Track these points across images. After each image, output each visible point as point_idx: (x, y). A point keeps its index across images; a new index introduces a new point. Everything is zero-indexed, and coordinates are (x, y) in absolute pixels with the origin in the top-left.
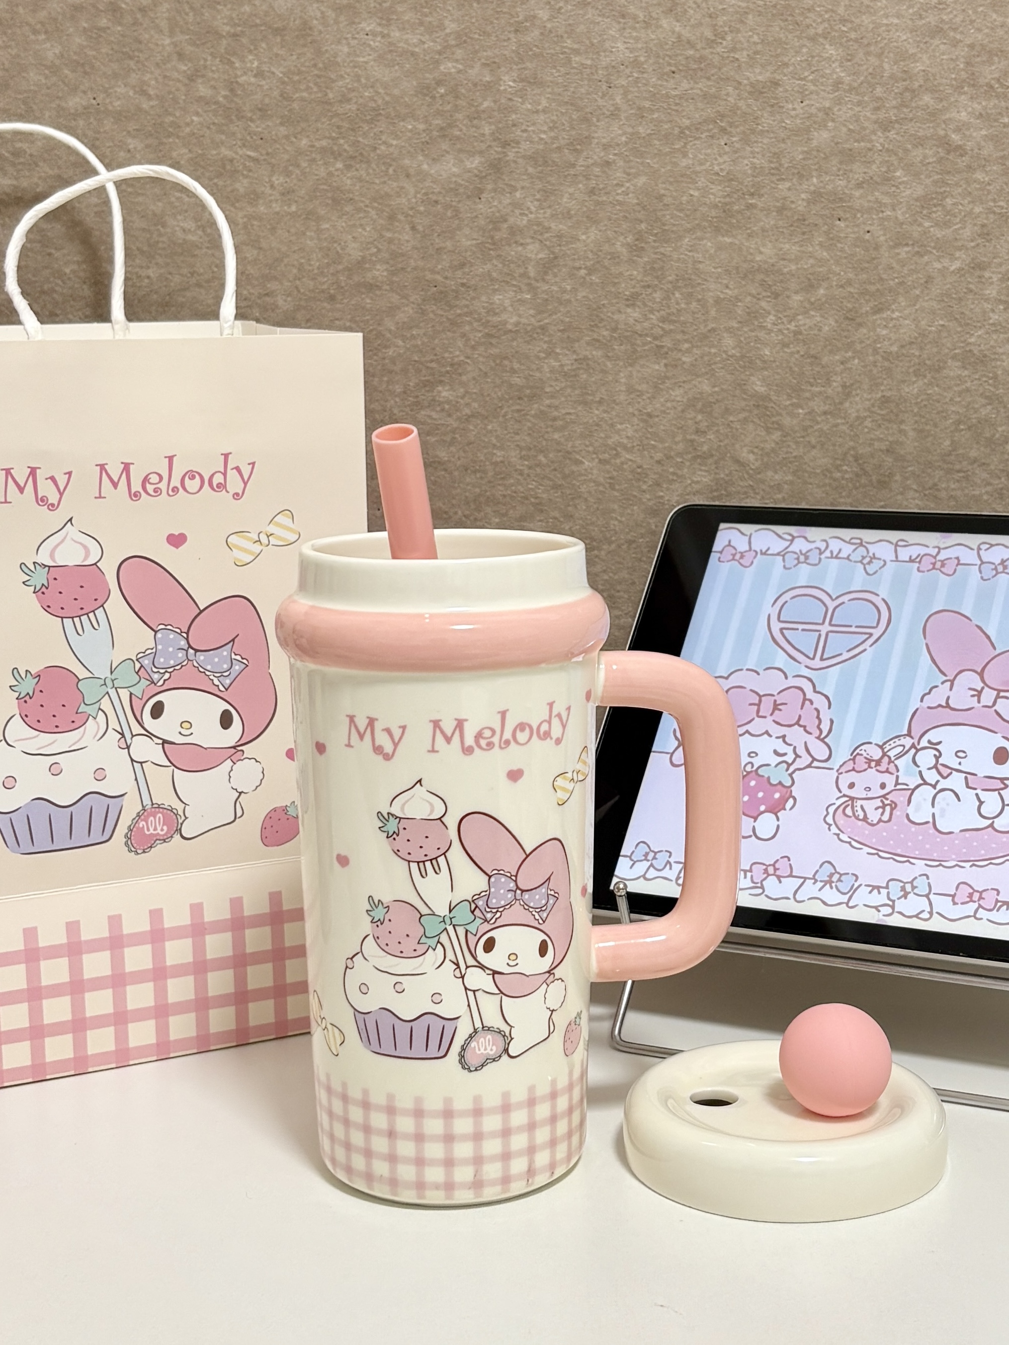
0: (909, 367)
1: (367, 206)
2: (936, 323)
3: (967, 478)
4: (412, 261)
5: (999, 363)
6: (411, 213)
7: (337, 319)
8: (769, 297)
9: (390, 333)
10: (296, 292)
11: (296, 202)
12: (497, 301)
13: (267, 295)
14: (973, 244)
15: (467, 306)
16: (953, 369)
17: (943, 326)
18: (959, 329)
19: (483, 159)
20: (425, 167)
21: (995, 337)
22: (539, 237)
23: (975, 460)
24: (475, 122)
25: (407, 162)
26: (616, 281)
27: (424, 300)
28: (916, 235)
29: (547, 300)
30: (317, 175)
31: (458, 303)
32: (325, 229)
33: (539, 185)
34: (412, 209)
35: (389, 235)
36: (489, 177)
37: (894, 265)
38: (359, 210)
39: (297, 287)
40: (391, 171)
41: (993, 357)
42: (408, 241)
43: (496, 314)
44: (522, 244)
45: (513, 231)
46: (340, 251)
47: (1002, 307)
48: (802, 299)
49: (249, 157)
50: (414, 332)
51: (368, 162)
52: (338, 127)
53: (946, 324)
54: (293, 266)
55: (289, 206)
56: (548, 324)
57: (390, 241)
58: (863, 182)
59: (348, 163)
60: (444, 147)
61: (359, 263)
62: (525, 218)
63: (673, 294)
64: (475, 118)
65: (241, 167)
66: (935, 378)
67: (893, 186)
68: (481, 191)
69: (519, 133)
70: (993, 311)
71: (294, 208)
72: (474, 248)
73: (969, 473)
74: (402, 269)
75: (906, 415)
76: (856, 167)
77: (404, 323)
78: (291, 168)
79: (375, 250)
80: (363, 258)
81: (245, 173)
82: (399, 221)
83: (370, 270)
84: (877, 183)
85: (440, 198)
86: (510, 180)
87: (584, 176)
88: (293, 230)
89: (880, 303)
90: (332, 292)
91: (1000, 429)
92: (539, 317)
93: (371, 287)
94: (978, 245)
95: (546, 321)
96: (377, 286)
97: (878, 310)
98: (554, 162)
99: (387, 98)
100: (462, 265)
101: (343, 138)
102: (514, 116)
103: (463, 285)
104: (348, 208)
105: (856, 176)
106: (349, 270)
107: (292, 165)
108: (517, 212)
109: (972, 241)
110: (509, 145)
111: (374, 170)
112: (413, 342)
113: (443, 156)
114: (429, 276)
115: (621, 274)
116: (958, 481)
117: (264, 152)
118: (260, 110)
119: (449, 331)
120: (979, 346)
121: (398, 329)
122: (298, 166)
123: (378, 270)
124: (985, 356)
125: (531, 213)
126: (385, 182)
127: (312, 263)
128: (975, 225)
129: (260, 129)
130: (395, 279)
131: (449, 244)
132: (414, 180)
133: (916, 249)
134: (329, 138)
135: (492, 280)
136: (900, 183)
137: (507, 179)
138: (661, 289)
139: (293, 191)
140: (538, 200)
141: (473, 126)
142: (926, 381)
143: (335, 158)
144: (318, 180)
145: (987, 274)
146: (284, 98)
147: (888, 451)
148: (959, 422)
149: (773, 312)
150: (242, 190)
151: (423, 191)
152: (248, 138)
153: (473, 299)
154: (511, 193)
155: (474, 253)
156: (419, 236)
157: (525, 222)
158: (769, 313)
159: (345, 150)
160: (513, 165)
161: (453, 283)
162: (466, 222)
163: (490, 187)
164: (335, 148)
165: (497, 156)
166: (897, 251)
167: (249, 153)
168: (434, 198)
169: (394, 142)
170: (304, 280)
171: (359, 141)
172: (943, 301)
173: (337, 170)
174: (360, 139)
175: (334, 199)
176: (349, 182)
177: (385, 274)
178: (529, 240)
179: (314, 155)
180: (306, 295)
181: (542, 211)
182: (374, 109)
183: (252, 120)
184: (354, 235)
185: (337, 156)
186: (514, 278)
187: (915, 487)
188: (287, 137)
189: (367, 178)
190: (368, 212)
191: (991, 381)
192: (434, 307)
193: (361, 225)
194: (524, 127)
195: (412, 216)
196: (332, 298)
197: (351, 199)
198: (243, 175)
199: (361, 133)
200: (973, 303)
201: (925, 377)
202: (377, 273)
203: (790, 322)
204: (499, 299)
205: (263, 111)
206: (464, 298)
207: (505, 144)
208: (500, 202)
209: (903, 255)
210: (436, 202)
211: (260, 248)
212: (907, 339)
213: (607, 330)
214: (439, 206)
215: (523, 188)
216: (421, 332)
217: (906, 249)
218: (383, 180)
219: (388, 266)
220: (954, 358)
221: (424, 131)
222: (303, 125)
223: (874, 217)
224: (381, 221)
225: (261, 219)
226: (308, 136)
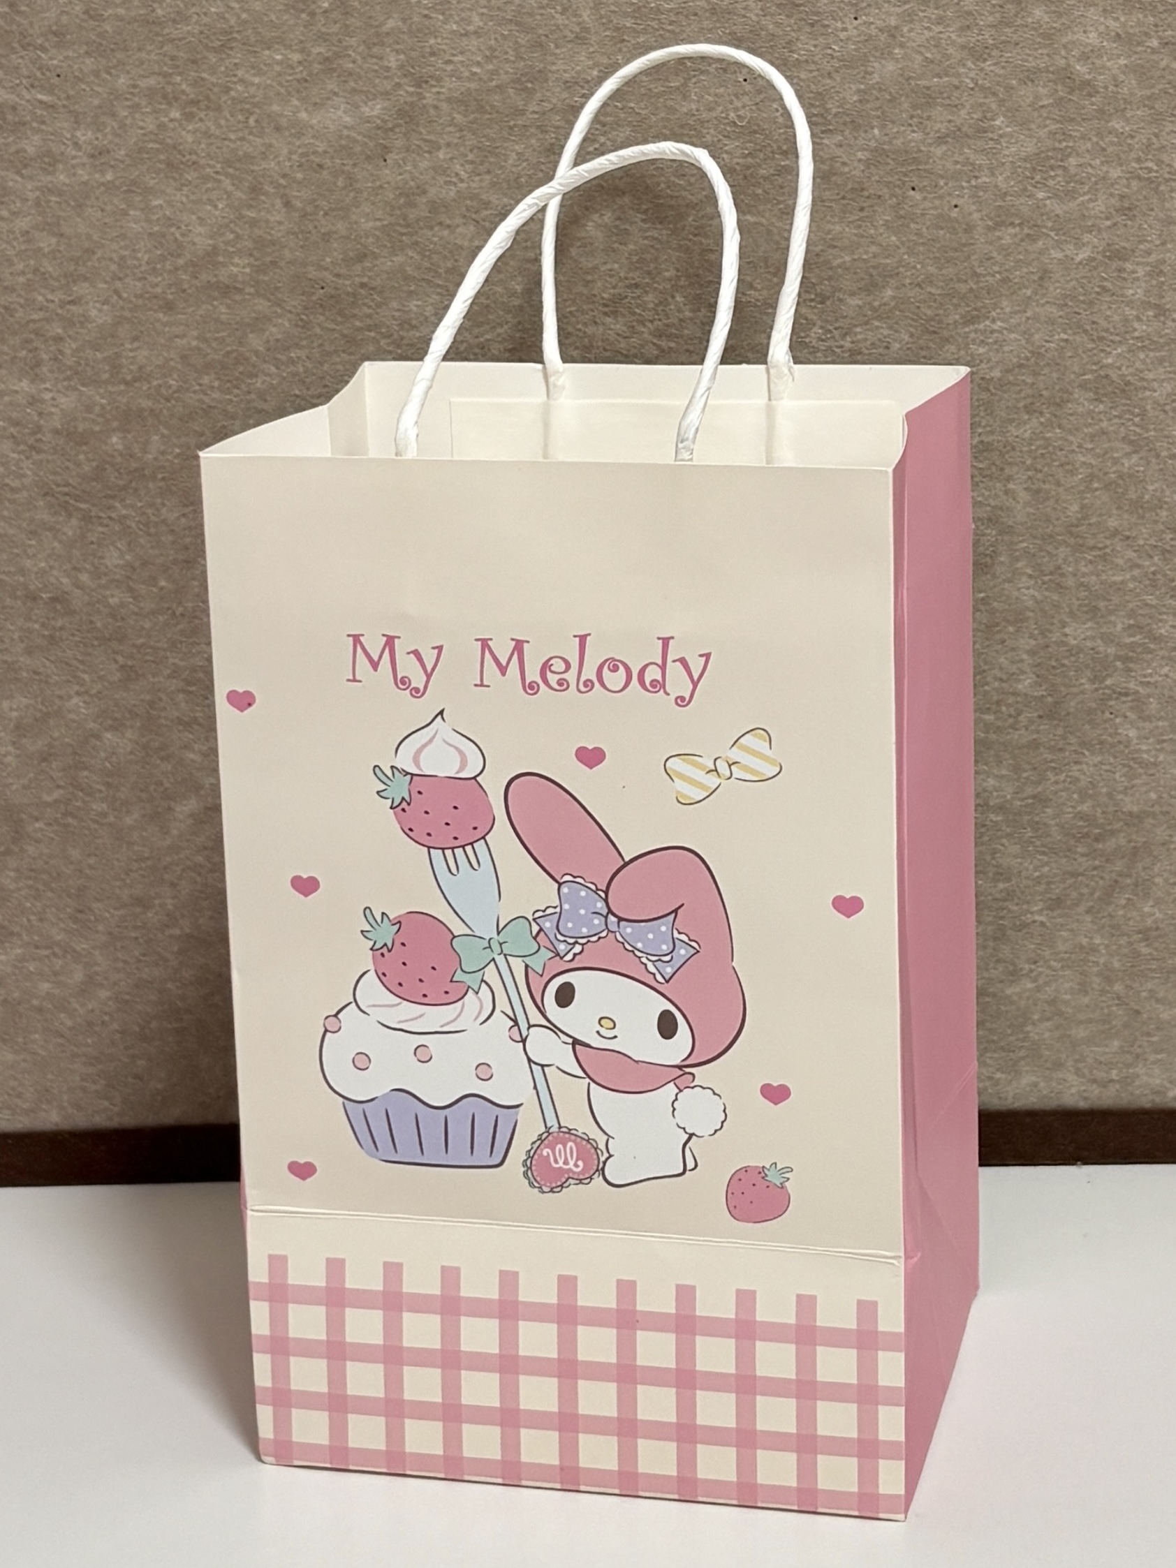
0: (1018, 401)
1: (217, 173)
2: (1057, 337)
3: (1104, 558)
4: (286, 252)
5: (1148, 393)
6: (282, 181)
7: (177, 336)
8: (812, 300)
9: (257, 357)
10: (115, 297)
11: (112, 166)
12: (415, 309)
13: (72, 302)
14: (1108, 223)
15: (370, 316)
16: (1082, 402)
17: (1066, 340)
18: (1090, 346)
19: (386, 104)
20: (303, 115)
21: (1142, 356)
22: (474, 216)
23: (1116, 532)
24: (375, 50)
25: (276, 108)
26: (589, 278)
27: (306, 308)
28: (1025, 210)
29: (487, 306)
30: (142, 128)
31: (356, 311)
32: (156, 207)
33: (471, 141)
34: (284, 176)
35: (252, 214)
36: (397, 130)
37: (995, 254)
38: (207, 178)
39: (116, 292)
40: (252, 121)
41: (1139, 384)
42: (280, 223)
43: (413, 327)
44: (449, 226)
45: (434, 207)
46: (180, 238)
47: (1151, 313)
48: (860, 303)
49: (41, 102)
50: (292, 355)
51: (218, 109)
52: (173, 58)
53: (1071, 338)
54: (111, 259)
55: (102, 172)
56: (488, 340)
57: (254, 223)
58: (948, 135)
59: (187, 110)
60: (330, 87)
61: (208, 254)
62: (453, 188)
63: (673, 297)
64: (375, 44)
65: (28, 118)
66: (1055, 416)
67: (992, 139)
68: (387, 150)
69: (440, 64)
70: (1138, 319)
71: (109, 177)
72: (377, 233)
73: (1108, 550)
74: (274, 263)
75: (1015, 469)
76: (937, 112)
77: (278, 340)
78: (104, 119)
79: (232, 236)
80: (215, 247)
81: (35, 125)
82: (266, 194)
83: (224, 265)
84: (967, 136)
85: (328, 162)
86: (429, 133)
87: (538, 127)
88: (108, 208)
89: (975, 309)
90: (170, 297)
91: (1151, 488)
92: (476, 331)
93: (227, 290)
94: (1115, 224)
95: (487, 337)
96: (236, 288)
97: (970, 320)
98: (493, 107)
99: (244, 16)
100: (361, 257)
101: (180, 74)
102: (432, 41)
103: (363, 285)
104: (190, 176)
105: (937, 126)
106: (194, 265)
107: (104, 114)
108: (441, 180)
109: (1107, 219)
110: (427, 82)
111: (227, 120)
112: (292, 368)
113: (328, 99)
114: (313, 273)
115: (595, 268)
116: (1091, 562)
117: (63, 96)
118: (55, 33)
119: (344, 351)
120: (1120, 369)
121: (268, 350)
122: (114, 115)
123: (237, 265)
124: (1128, 383)
125: (462, 181)
126: (242, 139)
127: (139, 255)
128: (1112, 195)
129: (55, 62)
130: (261, 277)
131: (341, 227)
132: (287, 133)
133: (1026, 231)
134: (159, 74)
135: (407, 278)
136: (1001, 136)
137: (423, 131)
138: (656, 289)
139: (108, 152)
140: (472, 162)
141: (372, 57)
142: (1042, 420)
143: (169, 104)
144: (144, 135)
145: (1128, 266)
146: (91, 17)
147: (990, 520)
148: (1092, 477)
149: (819, 323)
150: (31, 150)
151: (300, 151)
152: (38, 74)
153: (379, 305)
154: (429, 152)
155: (378, 238)
156: (296, 214)
157: (452, 194)
158: (814, 325)
159: (183, 92)
160: (432, 112)
161: (347, 282)
162: (365, 194)
163: (399, 143)
164: (169, 89)
165: (409, 99)
166: (997, 234)
167: (40, 97)
168: (317, 160)
169: (257, 80)
170: (126, 280)
171: (203, 79)
172: (1066, 305)
173: (171, 120)
174: (204, 75)
175: (170, 165)
176: (190, 138)
177: (248, 270)
178: (458, 220)
179: (136, 99)
180: (131, 302)
181: (477, 178)
182: (224, 32)
183: (42, 48)
184: (200, 214)
185: (171, 99)
186: (439, 276)
187: (1029, 571)
188: (96, 73)
189: (217, 132)
190: (219, 181)
191: (1137, 420)
192: (322, 318)
193: (209, 200)
194: (447, 57)
195: (285, 187)
196: (169, 307)
197: (194, 163)
198: (32, 129)
199: (205, 67)
200: (1110, 308)
201: (1041, 413)
202: (235, 270)
203: (844, 336)
204: (417, 306)
205: (59, 35)
206: (364, 304)
207: (420, 82)
208: (415, 167)
209: (1007, 240)
210: (320, 166)
211: (62, 235)
212: (1015, 360)
213: (577, 348)
214: (325, 172)
215: (448, 145)
216: (302, 354)
217: (1011, 230)
218: (240, 134)
219: (252, 259)
220: (1084, 386)
221: (300, 62)
222: (119, 55)
223: (964, 184)
224: (239, 194)
225: (60, 193)
226: (128, 72)
